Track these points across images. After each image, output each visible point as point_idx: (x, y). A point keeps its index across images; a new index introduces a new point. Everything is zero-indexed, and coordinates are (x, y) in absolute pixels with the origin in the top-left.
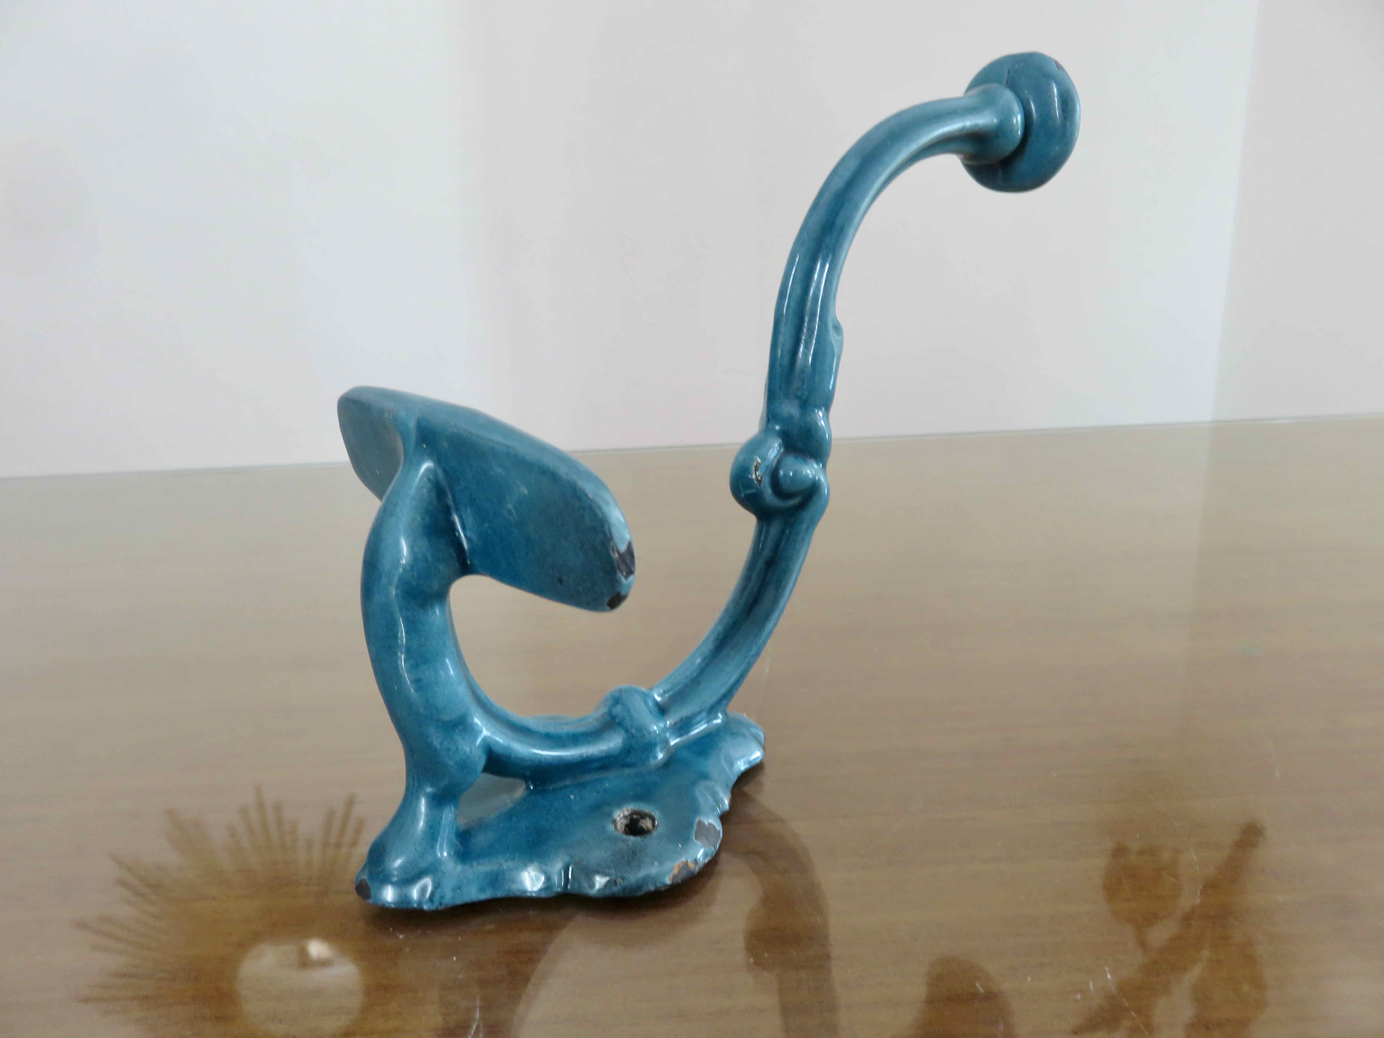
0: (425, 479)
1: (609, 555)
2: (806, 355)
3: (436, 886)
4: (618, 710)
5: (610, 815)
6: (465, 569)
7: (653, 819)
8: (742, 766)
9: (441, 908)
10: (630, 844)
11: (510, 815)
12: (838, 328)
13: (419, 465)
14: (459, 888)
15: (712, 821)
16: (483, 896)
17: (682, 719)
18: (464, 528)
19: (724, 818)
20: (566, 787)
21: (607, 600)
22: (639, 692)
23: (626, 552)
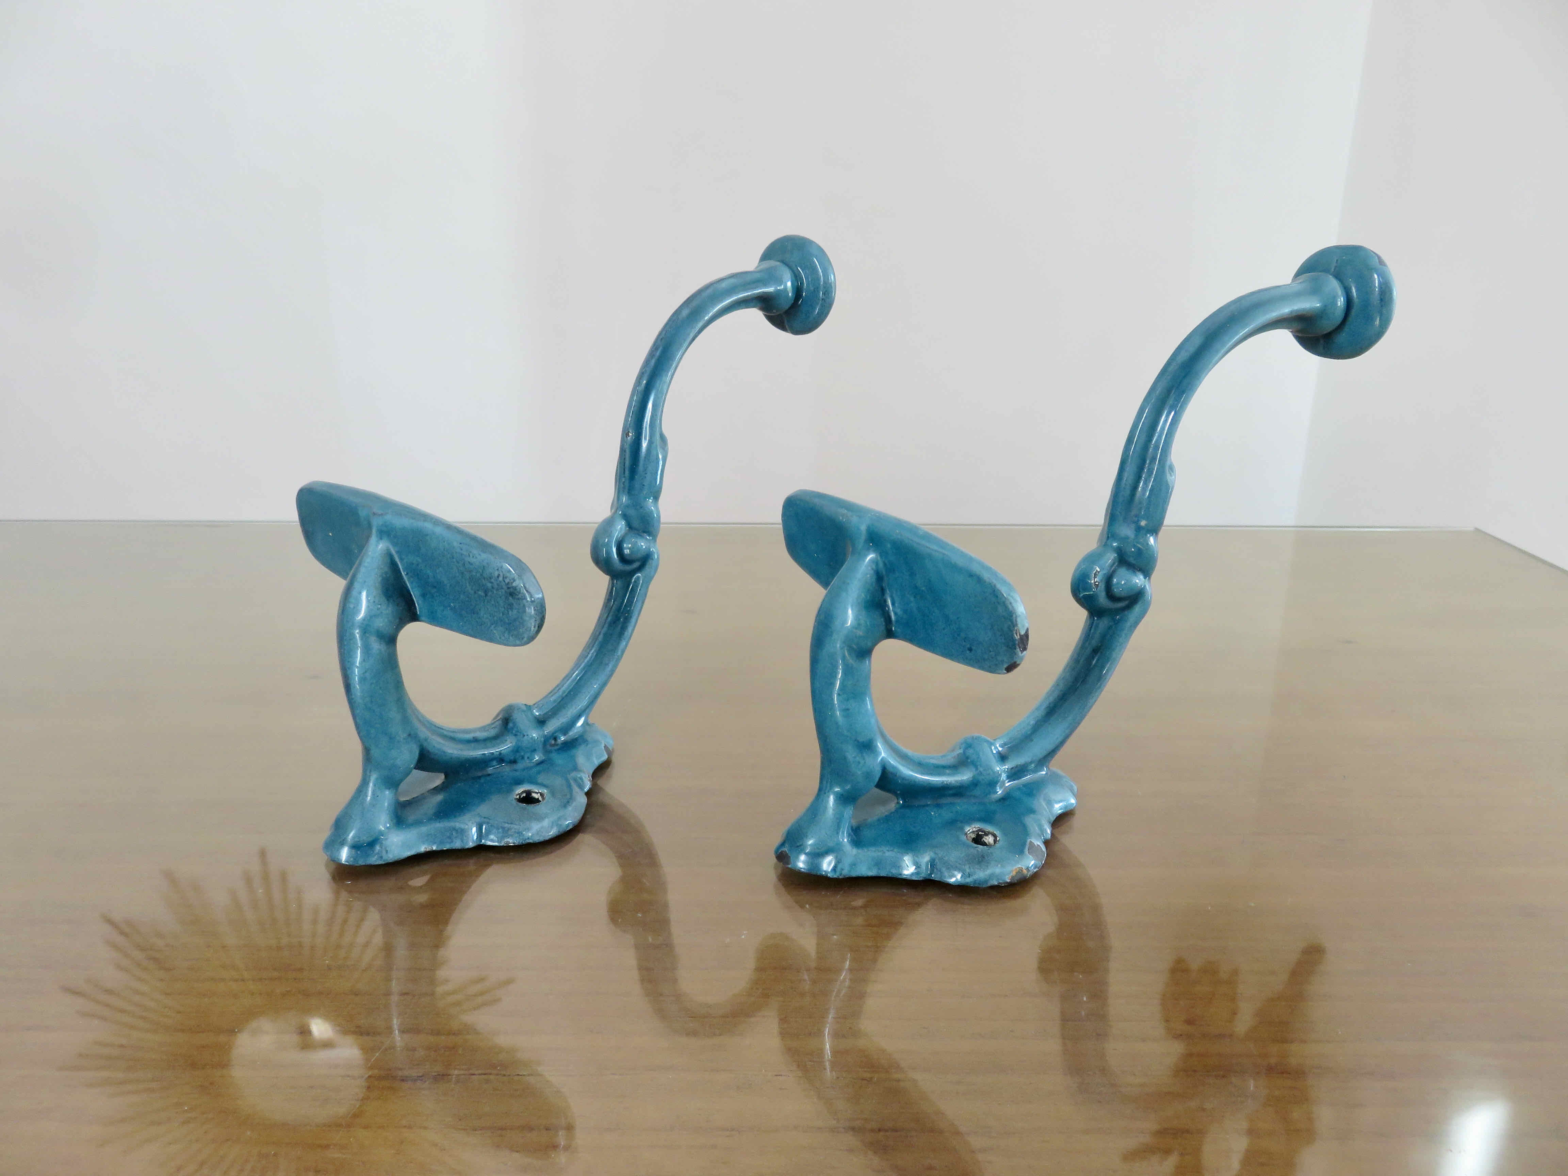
0: (870, 568)
1: (1013, 635)
2: (1144, 490)
3: (838, 862)
4: (970, 752)
5: (962, 829)
6: (890, 634)
7: (995, 836)
8: (1058, 808)
9: (840, 877)
10: (980, 850)
11: (887, 819)
12: (1171, 468)
13: (866, 556)
14: (853, 865)
15: (1038, 843)
16: (871, 873)
17: (1017, 766)
18: (893, 604)
19: (1046, 843)
20: (928, 805)
21: (1005, 666)
22: (987, 741)
23: (1024, 634)
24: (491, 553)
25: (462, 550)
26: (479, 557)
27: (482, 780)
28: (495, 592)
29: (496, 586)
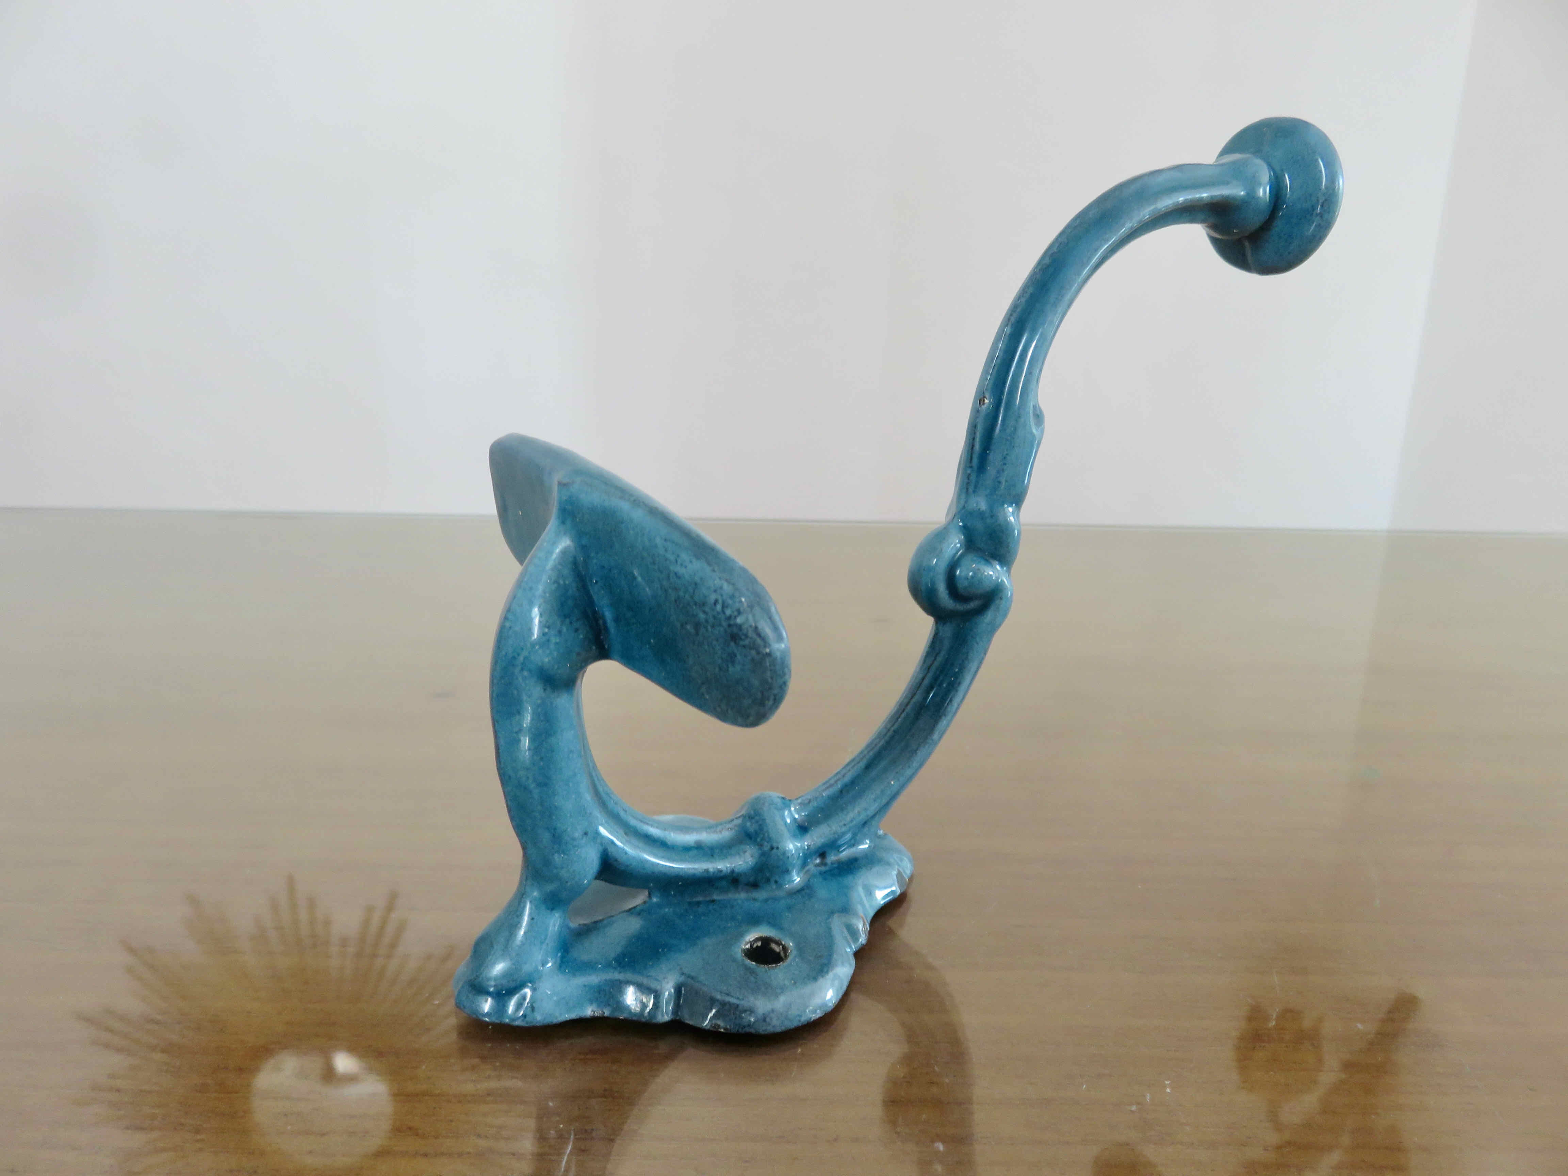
24: (709, 564)
25: (666, 550)
26: (690, 566)
27: (701, 909)
28: (709, 628)
29: (711, 620)
